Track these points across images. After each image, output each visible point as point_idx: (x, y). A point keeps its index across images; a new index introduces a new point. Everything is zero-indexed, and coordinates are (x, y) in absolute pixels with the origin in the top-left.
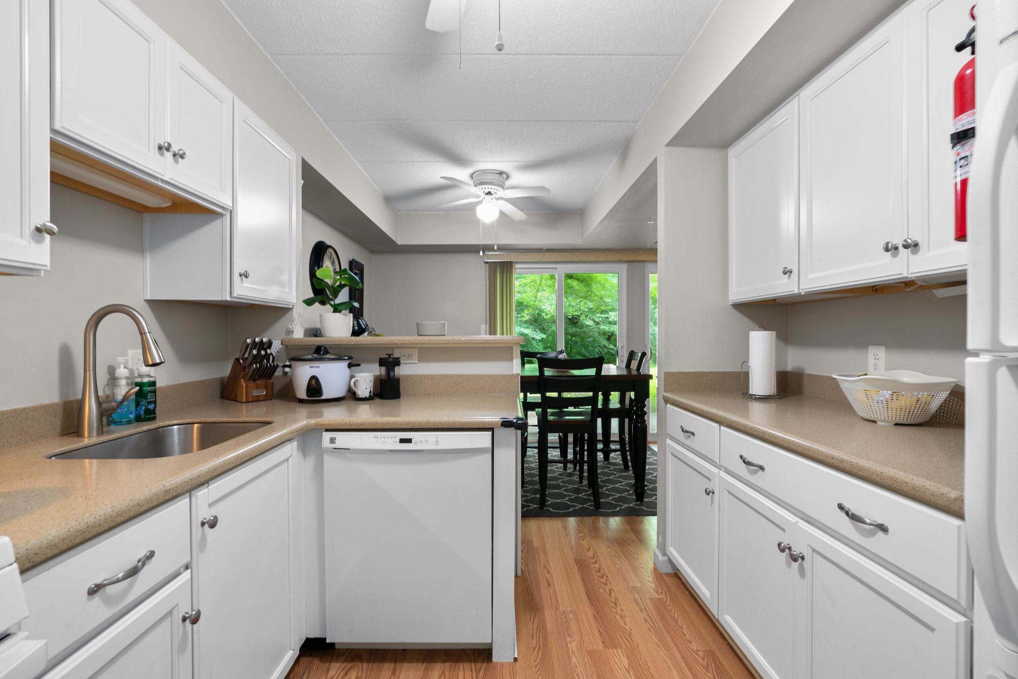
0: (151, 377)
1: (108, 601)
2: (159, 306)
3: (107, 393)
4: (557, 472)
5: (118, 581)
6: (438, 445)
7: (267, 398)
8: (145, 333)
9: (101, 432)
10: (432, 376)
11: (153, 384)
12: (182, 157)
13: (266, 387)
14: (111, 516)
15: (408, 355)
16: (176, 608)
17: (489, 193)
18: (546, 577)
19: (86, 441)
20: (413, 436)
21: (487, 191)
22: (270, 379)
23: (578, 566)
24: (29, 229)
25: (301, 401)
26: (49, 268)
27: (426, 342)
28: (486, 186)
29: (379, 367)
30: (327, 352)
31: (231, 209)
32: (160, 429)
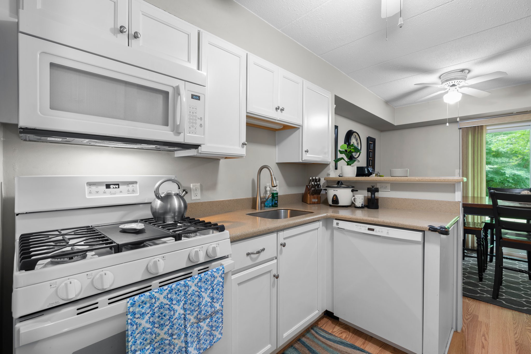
0: (277, 191)
1: (252, 259)
2: (281, 165)
3: (264, 196)
4: (521, 279)
5: (254, 254)
6: (389, 234)
7: (318, 203)
8: (272, 175)
9: (261, 209)
10: (398, 199)
11: (277, 194)
12: (283, 110)
13: (317, 198)
14: (252, 233)
15: (384, 187)
16: (272, 271)
17: (454, 85)
18: (482, 342)
19: (257, 211)
20: (375, 228)
21: (451, 84)
22: (319, 195)
23: (517, 347)
24: (241, 144)
25: (330, 206)
26: (245, 155)
27: (394, 180)
28: (450, 82)
29: (367, 192)
30: (342, 184)
31: (302, 125)
32: (278, 210)
